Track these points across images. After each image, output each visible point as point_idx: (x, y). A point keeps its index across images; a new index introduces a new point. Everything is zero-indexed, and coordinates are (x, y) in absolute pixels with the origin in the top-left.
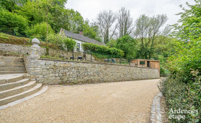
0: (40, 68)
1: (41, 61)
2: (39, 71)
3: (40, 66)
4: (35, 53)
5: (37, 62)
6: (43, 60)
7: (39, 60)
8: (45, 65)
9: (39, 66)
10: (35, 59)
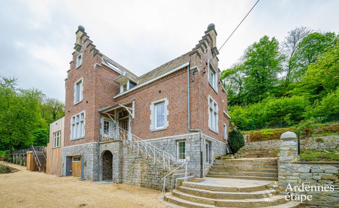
0: (298, 178)
1: (299, 165)
2: (296, 181)
3: (297, 174)
4: (286, 154)
5: (292, 168)
6: (305, 163)
7: (294, 165)
8: (310, 172)
9: (294, 174)
10: (287, 163)
